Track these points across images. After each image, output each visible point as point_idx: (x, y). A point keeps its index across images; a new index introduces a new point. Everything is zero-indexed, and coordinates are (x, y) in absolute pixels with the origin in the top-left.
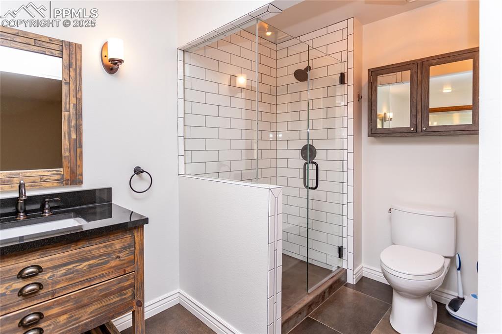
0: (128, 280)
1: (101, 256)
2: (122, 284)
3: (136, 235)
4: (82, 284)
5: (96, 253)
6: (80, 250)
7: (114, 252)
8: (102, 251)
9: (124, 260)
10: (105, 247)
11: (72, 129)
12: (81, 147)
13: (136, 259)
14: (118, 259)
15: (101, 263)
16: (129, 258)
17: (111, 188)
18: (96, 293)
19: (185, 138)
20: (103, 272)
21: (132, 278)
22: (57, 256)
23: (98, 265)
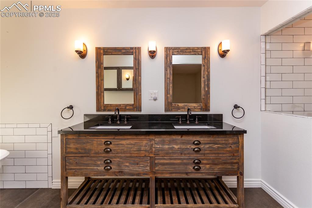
0: (235, 160)
1: (223, 144)
2: (233, 161)
3: (240, 138)
4: (215, 154)
5: (221, 142)
6: (214, 139)
7: (229, 144)
8: (224, 142)
9: (234, 149)
10: (225, 140)
11: (206, 86)
12: (209, 94)
13: (240, 150)
14: (230, 148)
15: (223, 147)
16: (236, 149)
17: (222, 114)
18: (221, 160)
19: (265, 89)
20: (224, 152)
21: (238, 159)
22: (206, 139)
23: (222, 148)
